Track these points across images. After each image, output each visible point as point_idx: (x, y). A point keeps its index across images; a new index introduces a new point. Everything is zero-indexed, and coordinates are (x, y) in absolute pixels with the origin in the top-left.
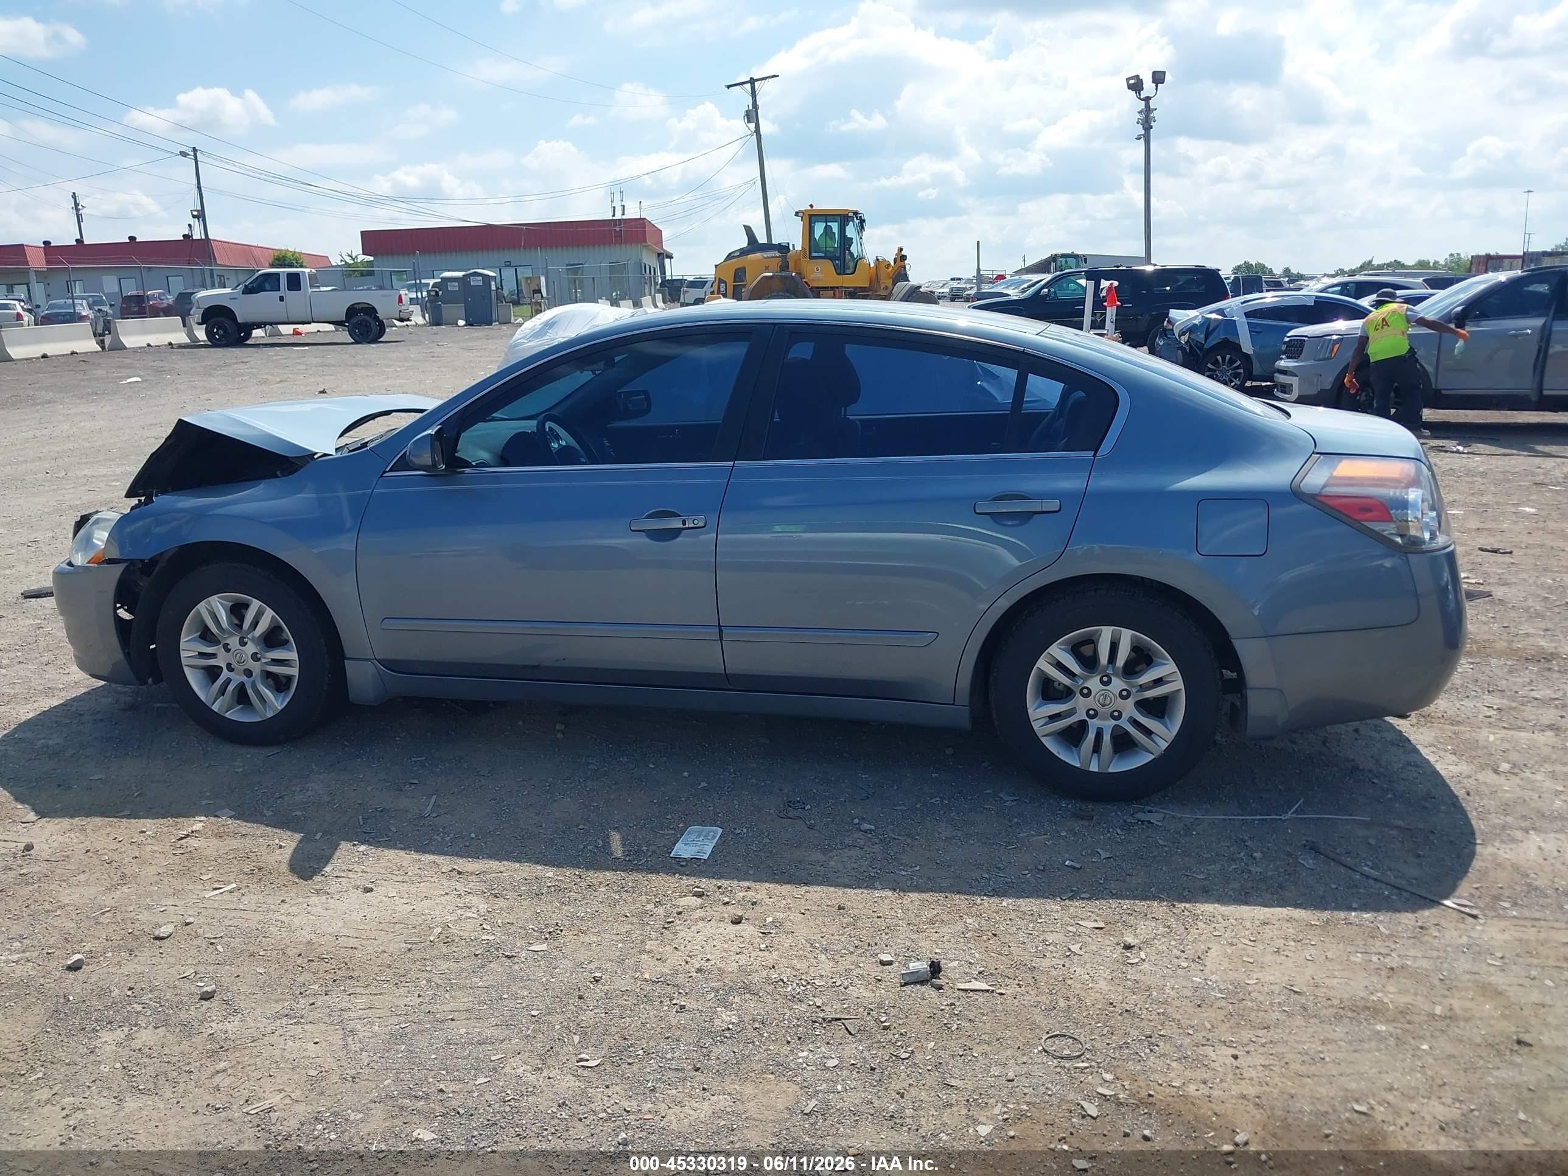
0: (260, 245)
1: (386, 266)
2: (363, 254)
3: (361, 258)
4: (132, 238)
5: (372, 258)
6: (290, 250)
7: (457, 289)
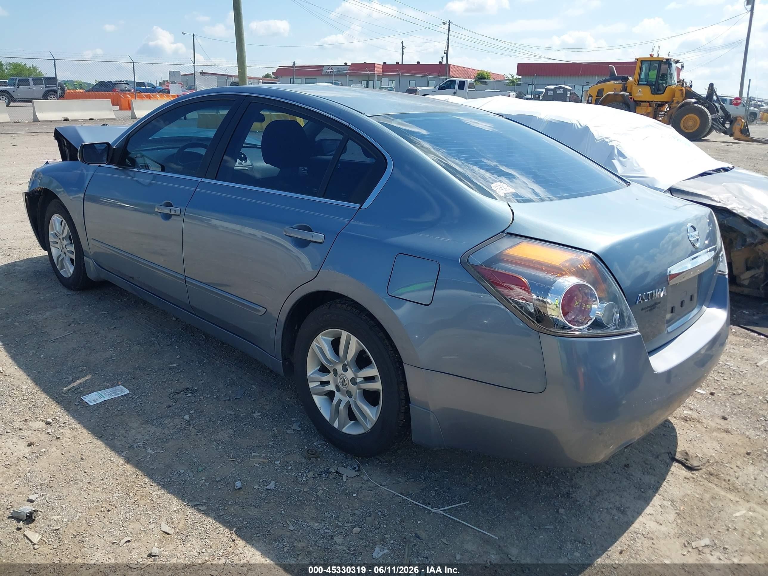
0: (472, 68)
1: (528, 80)
2: (517, 75)
3: (516, 77)
4: (418, 63)
5: (521, 77)
6: (485, 71)
7: (562, 92)
